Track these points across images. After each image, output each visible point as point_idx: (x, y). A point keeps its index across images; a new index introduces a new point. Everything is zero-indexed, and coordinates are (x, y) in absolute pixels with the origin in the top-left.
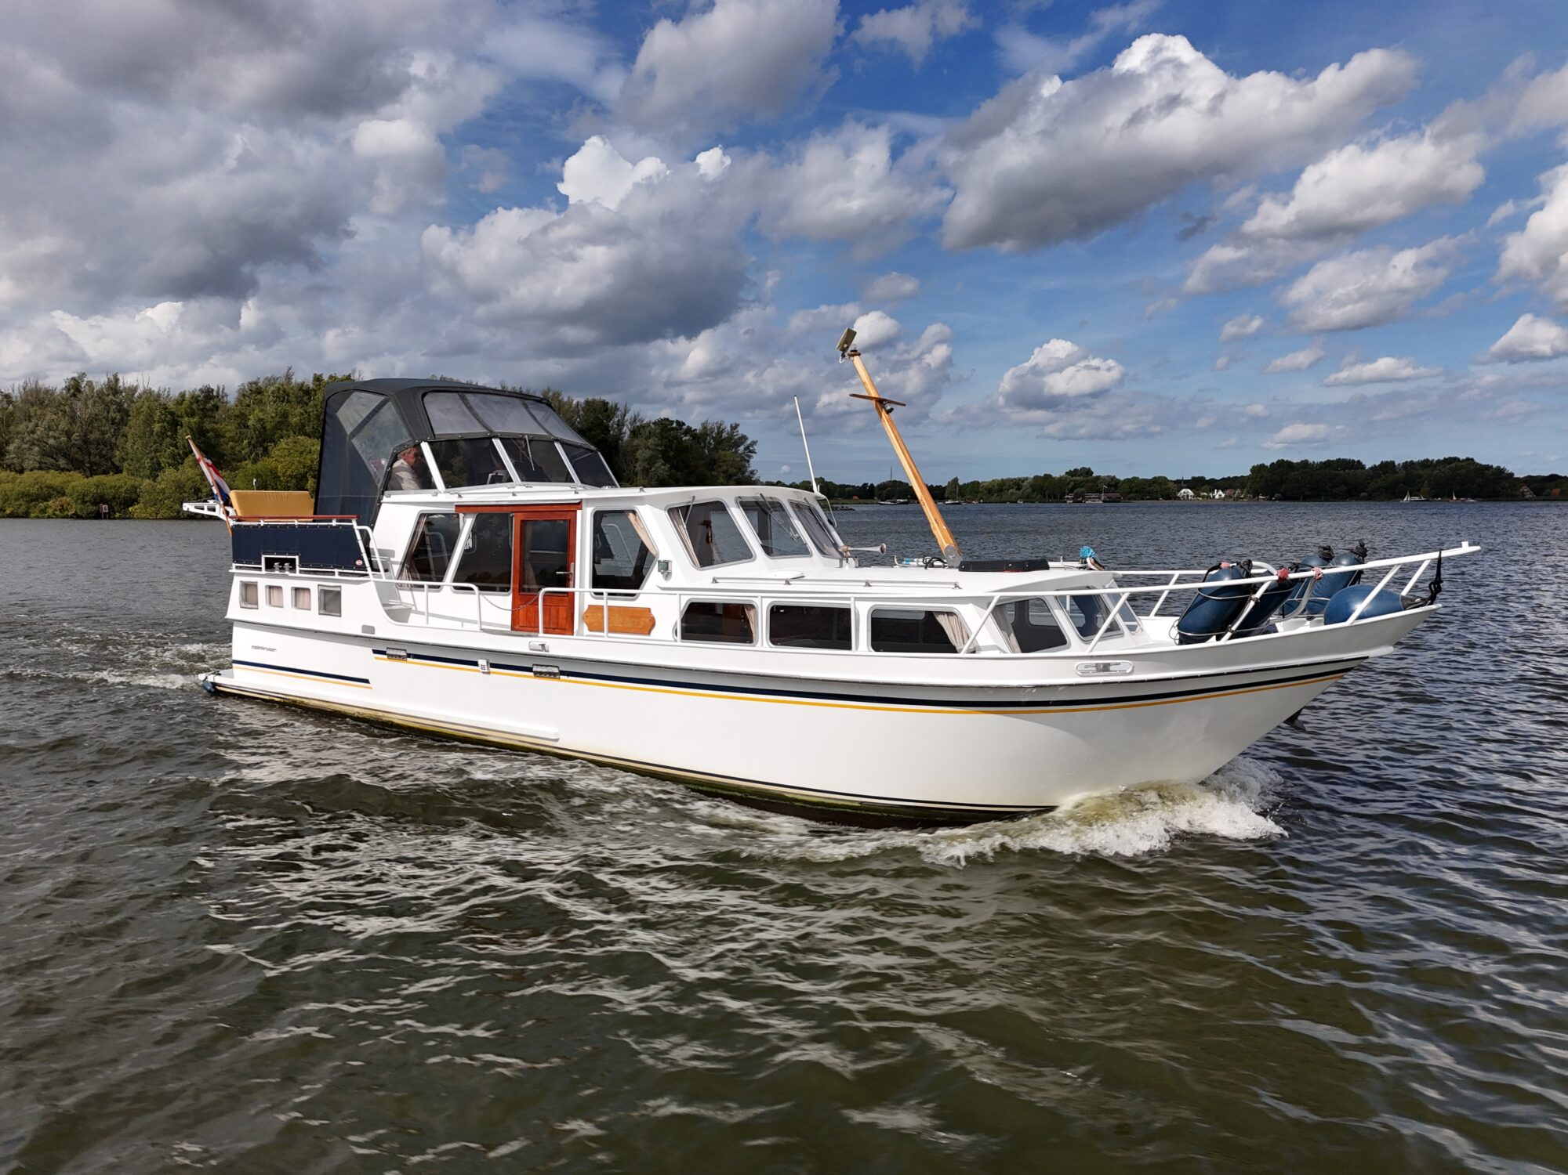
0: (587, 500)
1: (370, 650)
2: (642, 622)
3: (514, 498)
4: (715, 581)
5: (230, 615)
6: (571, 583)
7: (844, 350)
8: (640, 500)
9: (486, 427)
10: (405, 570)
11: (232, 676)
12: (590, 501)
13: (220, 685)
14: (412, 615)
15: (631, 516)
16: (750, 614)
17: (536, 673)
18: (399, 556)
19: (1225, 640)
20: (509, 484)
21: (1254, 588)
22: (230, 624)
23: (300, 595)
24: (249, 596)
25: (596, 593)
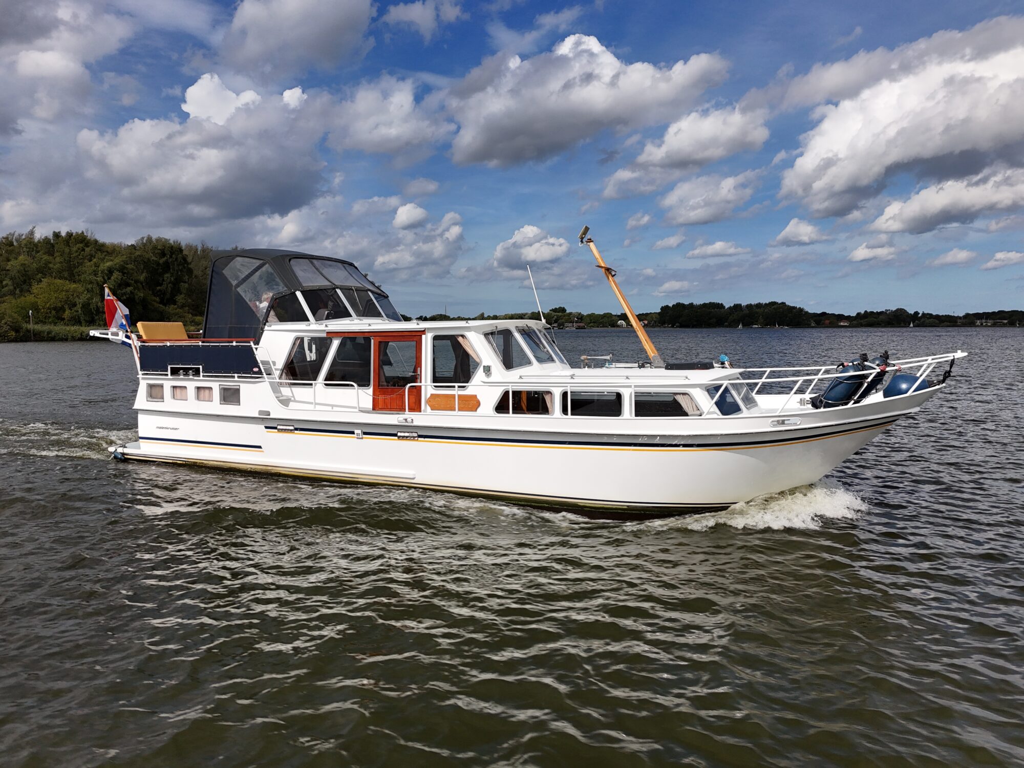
0: (428, 328)
1: (263, 427)
2: (471, 404)
3: (370, 328)
4: (521, 377)
5: (136, 407)
6: (419, 380)
7: (582, 239)
8: (468, 329)
9: (330, 282)
10: (284, 374)
11: (139, 448)
12: (431, 329)
13: (127, 454)
14: (291, 403)
15: (460, 338)
16: (547, 398)
17: (399, 437)
18: (281, 363)
19: (850, 405)
20: (350, 318)
21: (865, 377)
22: (136, 412)
23: (202, 392)
24: (155, 392)
25: (435, 386)
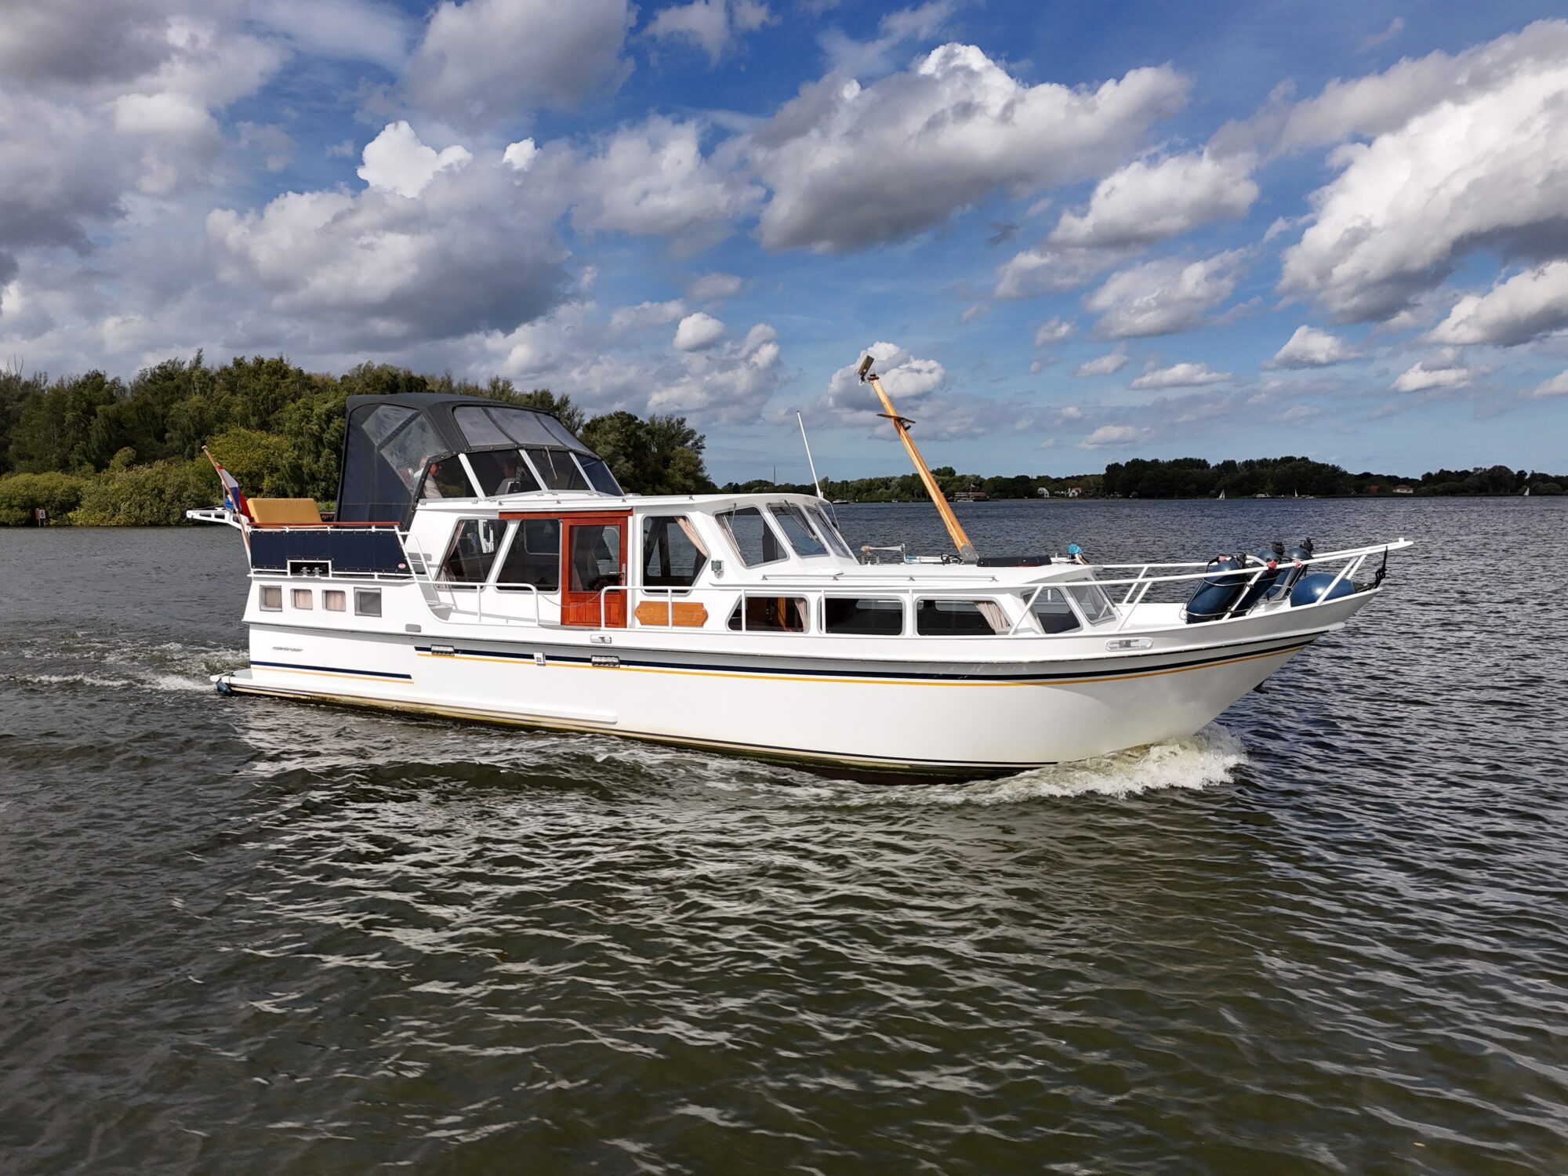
0: (637, 507)
1: (412, 648)
2: (695, 616)
3: (559, 506)
4: (764, 578)
5: (247, 618)
6: (623, 582)
7: (863, 374)
8: (692, 507)
9: (512, 440)
10: (443, 573)
11: (250, 677)
12: (640, 508)
13: (235, 686)
14: (453, 615)
15: (681, 522)
16: (801, 607)
17: (594, 663)
18: (438, 558)
19: (1226, 619)
20: (538, 492)
21: (1248, 577)
22: (246, 627)
23: (332, 597)
24: (271, 599)
25: (647, 591)
